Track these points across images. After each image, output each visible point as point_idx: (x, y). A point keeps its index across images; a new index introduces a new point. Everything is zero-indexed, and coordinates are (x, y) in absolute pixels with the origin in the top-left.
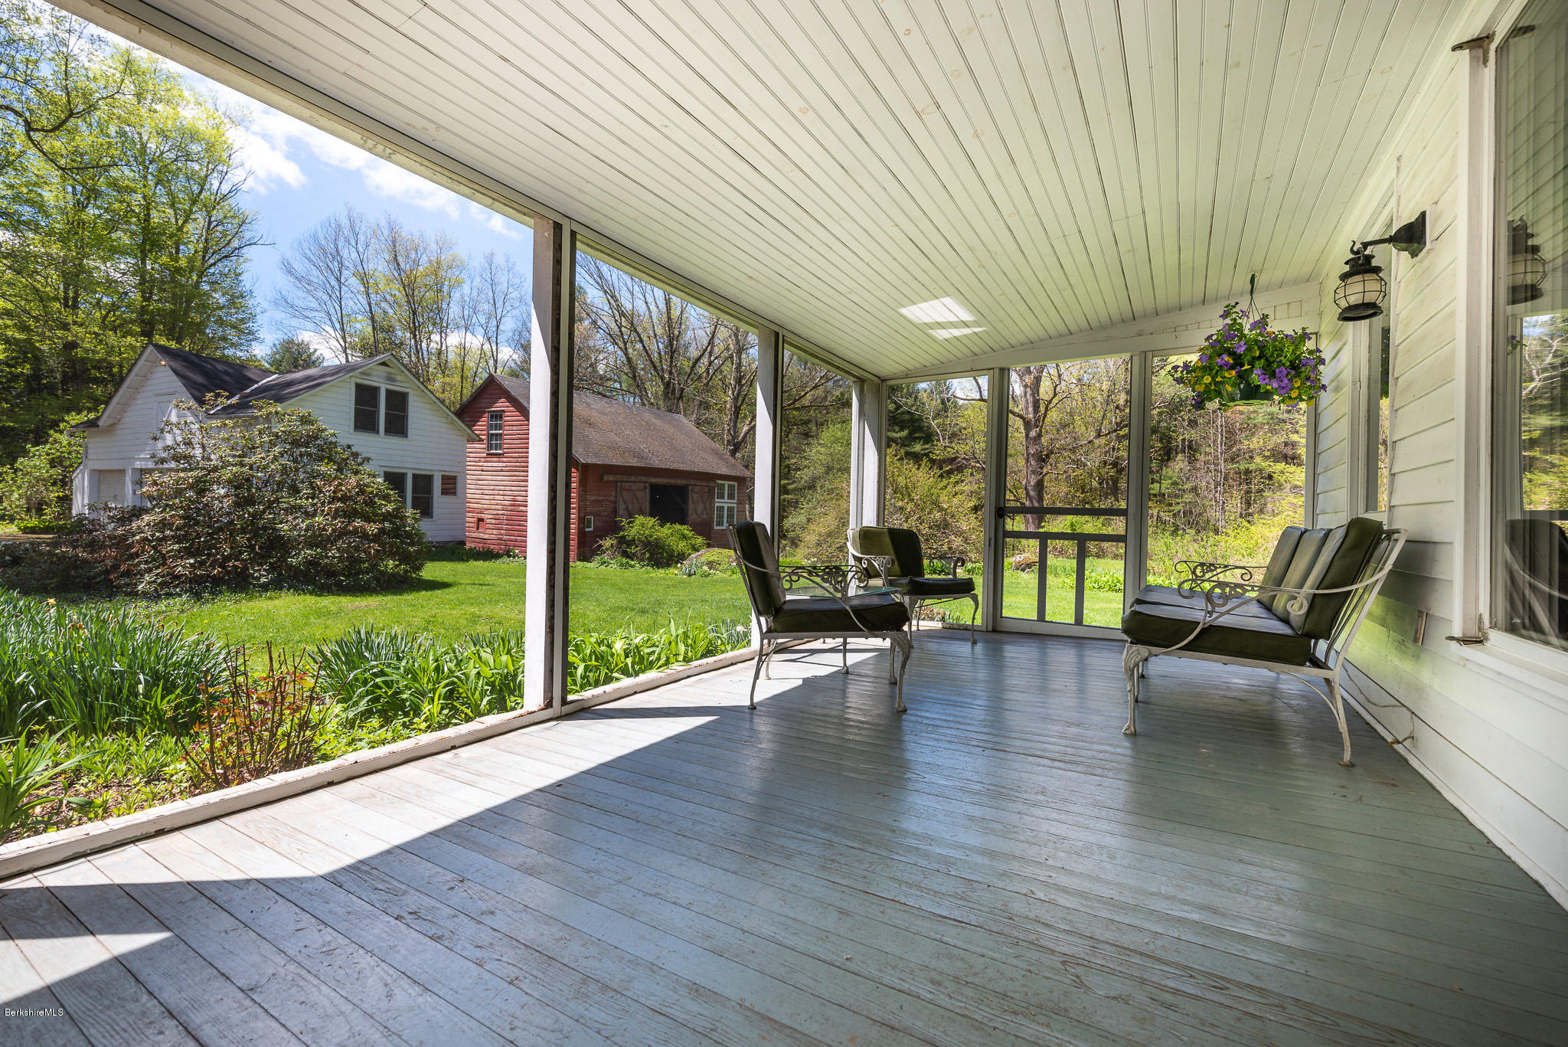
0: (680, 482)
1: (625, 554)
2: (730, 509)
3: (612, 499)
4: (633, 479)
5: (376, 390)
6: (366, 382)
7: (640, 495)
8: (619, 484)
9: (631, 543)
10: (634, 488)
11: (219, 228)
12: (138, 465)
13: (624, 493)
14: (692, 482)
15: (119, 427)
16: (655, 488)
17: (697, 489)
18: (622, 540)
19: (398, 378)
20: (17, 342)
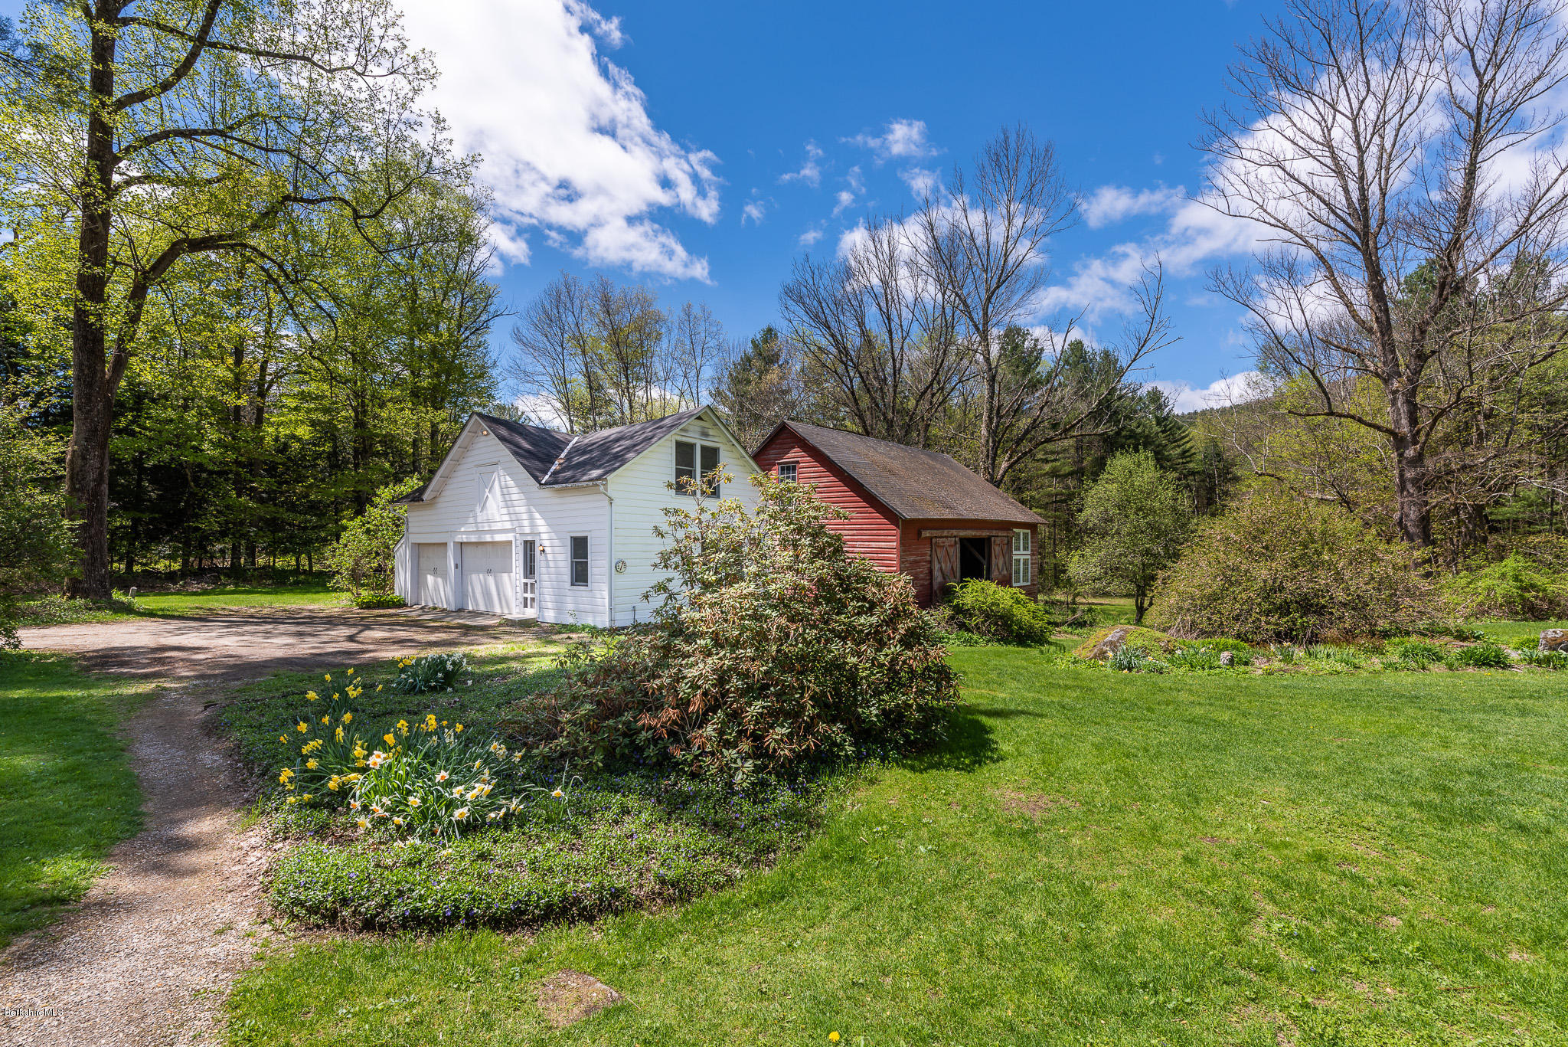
0: (985, 534)
1: (962, 626)
2: (1026, 562)
3: (928, 558)
4: (945, 533)
5: (692, 446)
6: (684, 439)
7: (951, 551)
8: (934, 540)
9: (968, 613)
10: (947, 544)
11: (470, 304)
12: (459, 538)
13: (938, 551)
14: (994, 533)
15: (441, 499)
16: (964, 542)
17: (998, 541)
18: (958, 610)
19: (711, 432)
20: (320, 423)
